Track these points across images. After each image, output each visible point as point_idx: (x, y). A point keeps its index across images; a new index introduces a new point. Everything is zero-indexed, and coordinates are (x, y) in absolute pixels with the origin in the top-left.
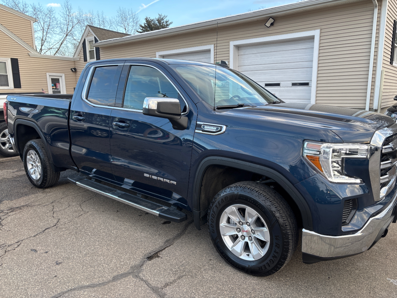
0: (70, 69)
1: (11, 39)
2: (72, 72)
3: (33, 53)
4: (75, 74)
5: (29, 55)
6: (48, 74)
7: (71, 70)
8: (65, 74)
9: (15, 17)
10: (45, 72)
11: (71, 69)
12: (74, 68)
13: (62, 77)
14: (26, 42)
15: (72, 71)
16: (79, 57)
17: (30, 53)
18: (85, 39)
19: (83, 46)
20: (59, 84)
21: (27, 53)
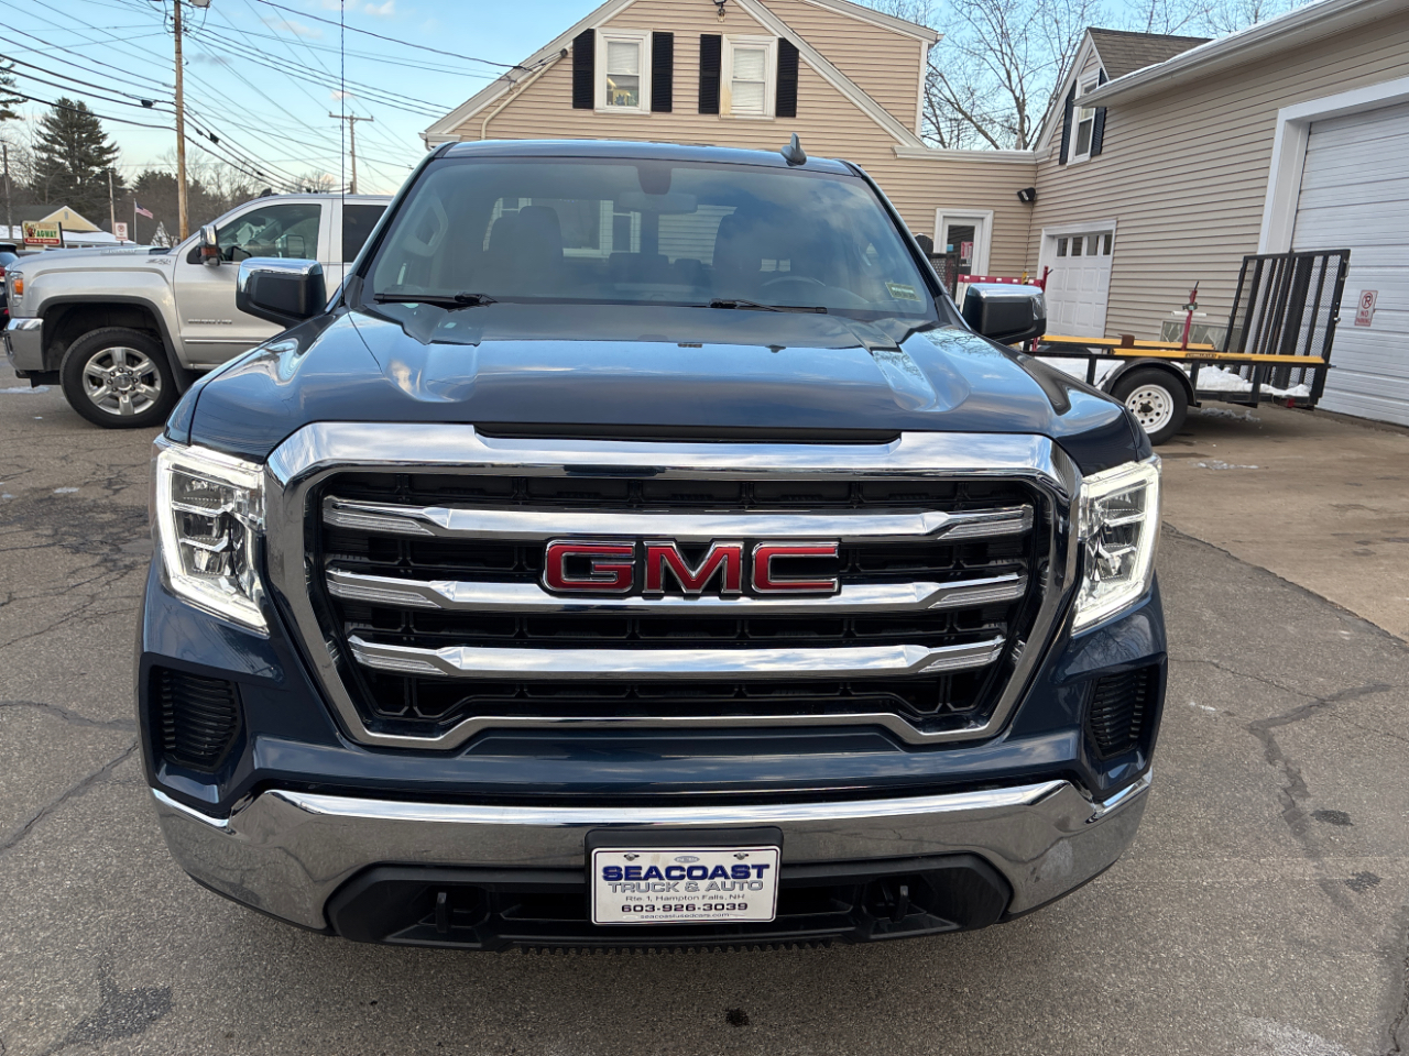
0: (1015, 192)
1: (851, 106)
2: (1020, 204)
3: (907, 145)
4: (1029, 211)
5: (895, 154)
6: (940, 212)
7: (1017, 198)
8: (995, 212)
9: (879, 36)
10: (932, 207)
11: (1020, 194)
12: (1026, 191)
13: (985, 221)
14: (892, 112)
15: (1022, 200)
16: (1050, 148)
17: (897, 146)
18: (1075, 82)
19: (1066, 110)
20: (972, 245)
21: (889, 145)
